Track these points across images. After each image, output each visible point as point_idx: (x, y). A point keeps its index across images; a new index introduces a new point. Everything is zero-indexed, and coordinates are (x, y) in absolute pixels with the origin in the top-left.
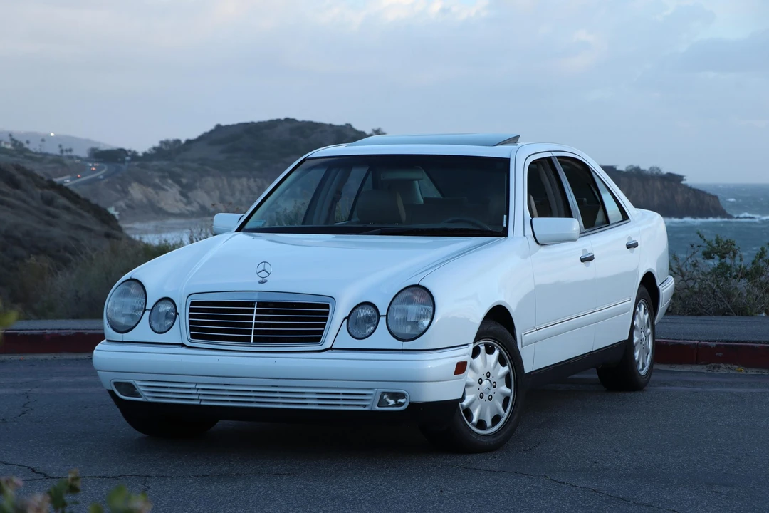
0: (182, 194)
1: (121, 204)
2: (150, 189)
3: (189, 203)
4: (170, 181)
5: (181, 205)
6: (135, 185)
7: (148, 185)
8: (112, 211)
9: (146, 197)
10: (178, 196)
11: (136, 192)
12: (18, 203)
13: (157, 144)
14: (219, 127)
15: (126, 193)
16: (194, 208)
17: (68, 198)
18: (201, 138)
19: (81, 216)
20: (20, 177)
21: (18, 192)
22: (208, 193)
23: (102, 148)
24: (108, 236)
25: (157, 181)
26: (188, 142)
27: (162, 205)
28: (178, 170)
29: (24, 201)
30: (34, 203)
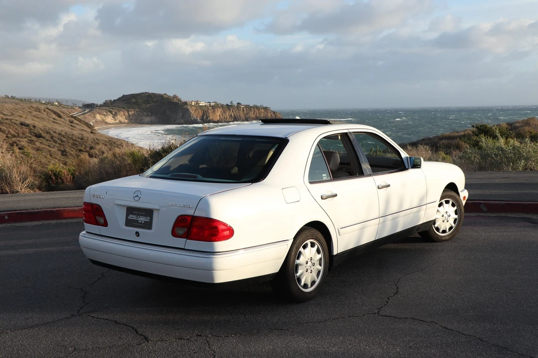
0: (113, 117)
1: (94, 121)
2: (102, 116)
3: (115, 120)
4: (109, 113)
5: (113, 121)
6: (98, 115)
7: (102, 115)
8: (91, 123)
9: (102, 118)
10: (112, 118)
11: (98, 117)
12: (62, 123)
13: (104, 102)
14: (124, 96)
15: (95, 117)
16: (117, 121)
17: (78, 121)
18: (118, 99)
19: (83, 127)
20: (61, 114)
21: (62, 119)
22: (121, 116)
23: (86, 103)
24: (91, 132)
25: (105, 113)
26: (114, 100)
27: (107, 121)
28: (111, 110)
29: (64, 122)
30: (67, 123)
